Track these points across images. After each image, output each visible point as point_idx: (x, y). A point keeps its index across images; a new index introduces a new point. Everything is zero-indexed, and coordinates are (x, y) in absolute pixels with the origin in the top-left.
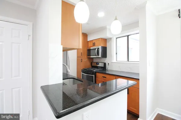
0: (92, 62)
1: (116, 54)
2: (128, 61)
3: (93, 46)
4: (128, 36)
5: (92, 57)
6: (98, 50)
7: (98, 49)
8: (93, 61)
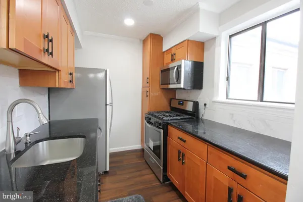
0: (171, 97)
1: (228, 79)
2: (262, 101)
3: (172, 60)
4: (264, 24)
5: (171, 86)
6: (179, 70)
7: (180, 67)
8: (175, 96)
